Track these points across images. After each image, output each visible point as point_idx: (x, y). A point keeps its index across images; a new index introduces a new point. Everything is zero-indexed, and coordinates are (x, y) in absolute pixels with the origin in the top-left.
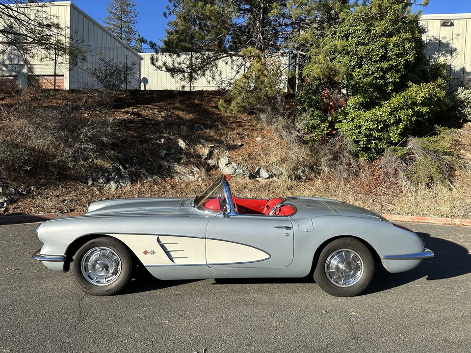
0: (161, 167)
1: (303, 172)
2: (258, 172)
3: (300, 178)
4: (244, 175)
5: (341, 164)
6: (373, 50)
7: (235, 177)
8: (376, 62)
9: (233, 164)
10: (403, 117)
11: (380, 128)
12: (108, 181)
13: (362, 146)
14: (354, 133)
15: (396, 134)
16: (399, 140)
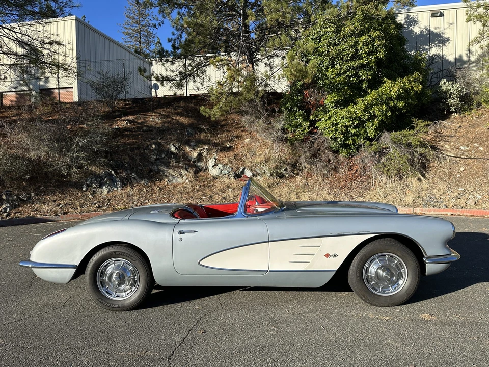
0: (151, 171)
1: (286, 170)
2: (243, 172)
3: (283, 176)
4: (229, 175)
5: (321, 161)
6: (344, 50)
7: (221, 177)
8: (347, 61)
9: (220, 165)
10: (378, 113)
11: (355, 125)
12: (101, 186)
13: (340, 143)
14: (331, 131)
15: (372, 129)
16: (375, 135)
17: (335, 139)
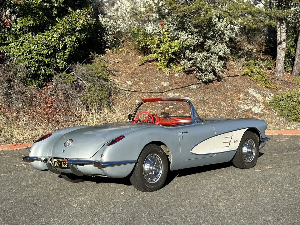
11: (50, 54)
13: (33, 72)
14: (26, 58)
15: (62, 60)
16: (65, 67)
17: (28, 68)
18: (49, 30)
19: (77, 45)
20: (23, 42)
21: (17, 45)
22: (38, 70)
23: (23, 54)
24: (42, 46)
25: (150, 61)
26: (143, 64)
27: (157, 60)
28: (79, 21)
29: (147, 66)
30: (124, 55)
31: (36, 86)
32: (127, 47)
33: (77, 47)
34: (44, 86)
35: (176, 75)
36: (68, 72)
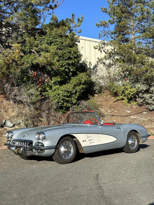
2: (5, 123)
6: (65, 53)
8: (66, 59)
14: (57, 98)
15: (75, 99)
16: (76, 102)
17: (58, 103)
18: (69, 83)
19: (82, 91)
20: (55, 89)
21: (52, 91)
22: (62, 104)
23: (55, 95)
24: (65, 91)
25: (119, 100)
26: (116, 101)
27: (123, 99)
28: (83, 78)
29: (118, 103)
30: (105, 97)
31: (61, 113)
32: (106, 93)
33: (82, 92)
34: (65, 113)
35: (134, 107)
36: (78, 105)
